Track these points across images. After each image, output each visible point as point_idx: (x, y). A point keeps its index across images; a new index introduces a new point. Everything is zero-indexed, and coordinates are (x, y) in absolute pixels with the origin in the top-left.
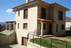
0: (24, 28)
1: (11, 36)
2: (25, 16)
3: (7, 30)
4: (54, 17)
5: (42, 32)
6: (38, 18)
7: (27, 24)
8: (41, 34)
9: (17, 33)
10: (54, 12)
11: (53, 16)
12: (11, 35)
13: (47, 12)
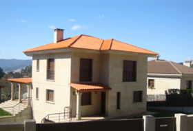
0: (48, 99)
1: (21, 116)
2: (50, 75)
3: (13, 100)
4: (111, 77)
5: (77, 113)
6: (72, 82)
7: (52, 91)
8: (77, 116)
9: (34, 109)
10: (110, 67)
11: (108, 75)
12: (20, 114)
13: (95, 66)
